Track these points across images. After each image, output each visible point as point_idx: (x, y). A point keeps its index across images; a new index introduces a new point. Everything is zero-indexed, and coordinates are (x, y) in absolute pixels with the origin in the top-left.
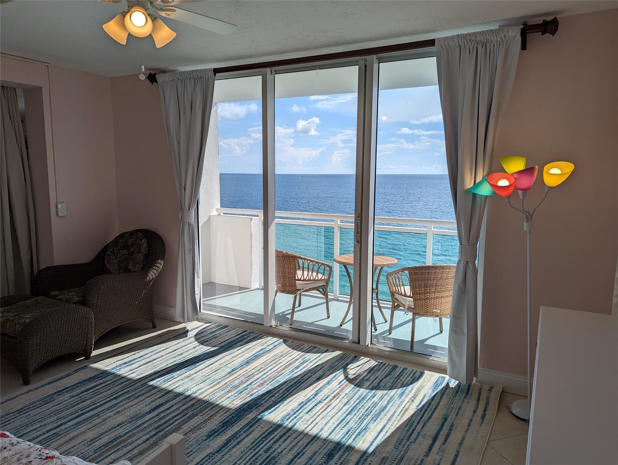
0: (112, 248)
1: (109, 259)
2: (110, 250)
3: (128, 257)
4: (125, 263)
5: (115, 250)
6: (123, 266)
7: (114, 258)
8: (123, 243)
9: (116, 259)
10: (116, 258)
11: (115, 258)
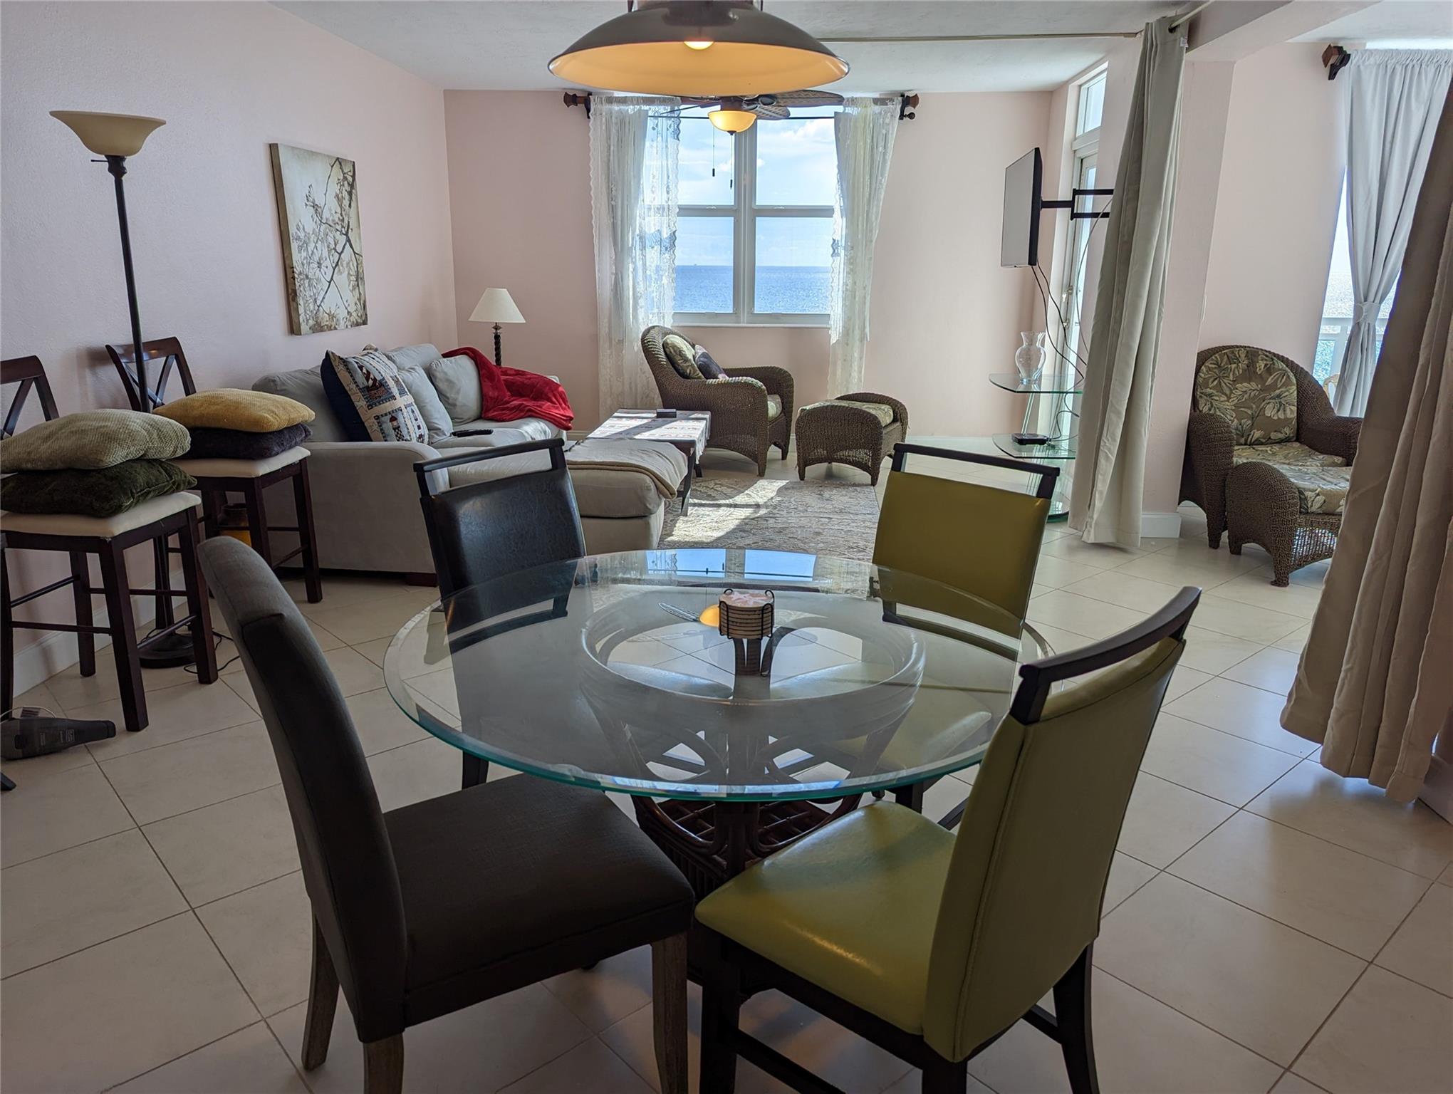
0: (1216, 381)
1: (1211, 403)
2: (1210, 386)
3: (1259, 394)
4: (1254, 406)
5: (1223, 384)
6: (1250, 412)
7: (1224, 398)
8: (1241, 371)
9: (1228, 401)
10: (1229, 398)
11: (1226, 399)
